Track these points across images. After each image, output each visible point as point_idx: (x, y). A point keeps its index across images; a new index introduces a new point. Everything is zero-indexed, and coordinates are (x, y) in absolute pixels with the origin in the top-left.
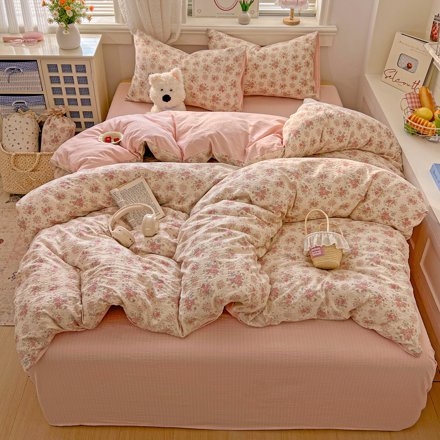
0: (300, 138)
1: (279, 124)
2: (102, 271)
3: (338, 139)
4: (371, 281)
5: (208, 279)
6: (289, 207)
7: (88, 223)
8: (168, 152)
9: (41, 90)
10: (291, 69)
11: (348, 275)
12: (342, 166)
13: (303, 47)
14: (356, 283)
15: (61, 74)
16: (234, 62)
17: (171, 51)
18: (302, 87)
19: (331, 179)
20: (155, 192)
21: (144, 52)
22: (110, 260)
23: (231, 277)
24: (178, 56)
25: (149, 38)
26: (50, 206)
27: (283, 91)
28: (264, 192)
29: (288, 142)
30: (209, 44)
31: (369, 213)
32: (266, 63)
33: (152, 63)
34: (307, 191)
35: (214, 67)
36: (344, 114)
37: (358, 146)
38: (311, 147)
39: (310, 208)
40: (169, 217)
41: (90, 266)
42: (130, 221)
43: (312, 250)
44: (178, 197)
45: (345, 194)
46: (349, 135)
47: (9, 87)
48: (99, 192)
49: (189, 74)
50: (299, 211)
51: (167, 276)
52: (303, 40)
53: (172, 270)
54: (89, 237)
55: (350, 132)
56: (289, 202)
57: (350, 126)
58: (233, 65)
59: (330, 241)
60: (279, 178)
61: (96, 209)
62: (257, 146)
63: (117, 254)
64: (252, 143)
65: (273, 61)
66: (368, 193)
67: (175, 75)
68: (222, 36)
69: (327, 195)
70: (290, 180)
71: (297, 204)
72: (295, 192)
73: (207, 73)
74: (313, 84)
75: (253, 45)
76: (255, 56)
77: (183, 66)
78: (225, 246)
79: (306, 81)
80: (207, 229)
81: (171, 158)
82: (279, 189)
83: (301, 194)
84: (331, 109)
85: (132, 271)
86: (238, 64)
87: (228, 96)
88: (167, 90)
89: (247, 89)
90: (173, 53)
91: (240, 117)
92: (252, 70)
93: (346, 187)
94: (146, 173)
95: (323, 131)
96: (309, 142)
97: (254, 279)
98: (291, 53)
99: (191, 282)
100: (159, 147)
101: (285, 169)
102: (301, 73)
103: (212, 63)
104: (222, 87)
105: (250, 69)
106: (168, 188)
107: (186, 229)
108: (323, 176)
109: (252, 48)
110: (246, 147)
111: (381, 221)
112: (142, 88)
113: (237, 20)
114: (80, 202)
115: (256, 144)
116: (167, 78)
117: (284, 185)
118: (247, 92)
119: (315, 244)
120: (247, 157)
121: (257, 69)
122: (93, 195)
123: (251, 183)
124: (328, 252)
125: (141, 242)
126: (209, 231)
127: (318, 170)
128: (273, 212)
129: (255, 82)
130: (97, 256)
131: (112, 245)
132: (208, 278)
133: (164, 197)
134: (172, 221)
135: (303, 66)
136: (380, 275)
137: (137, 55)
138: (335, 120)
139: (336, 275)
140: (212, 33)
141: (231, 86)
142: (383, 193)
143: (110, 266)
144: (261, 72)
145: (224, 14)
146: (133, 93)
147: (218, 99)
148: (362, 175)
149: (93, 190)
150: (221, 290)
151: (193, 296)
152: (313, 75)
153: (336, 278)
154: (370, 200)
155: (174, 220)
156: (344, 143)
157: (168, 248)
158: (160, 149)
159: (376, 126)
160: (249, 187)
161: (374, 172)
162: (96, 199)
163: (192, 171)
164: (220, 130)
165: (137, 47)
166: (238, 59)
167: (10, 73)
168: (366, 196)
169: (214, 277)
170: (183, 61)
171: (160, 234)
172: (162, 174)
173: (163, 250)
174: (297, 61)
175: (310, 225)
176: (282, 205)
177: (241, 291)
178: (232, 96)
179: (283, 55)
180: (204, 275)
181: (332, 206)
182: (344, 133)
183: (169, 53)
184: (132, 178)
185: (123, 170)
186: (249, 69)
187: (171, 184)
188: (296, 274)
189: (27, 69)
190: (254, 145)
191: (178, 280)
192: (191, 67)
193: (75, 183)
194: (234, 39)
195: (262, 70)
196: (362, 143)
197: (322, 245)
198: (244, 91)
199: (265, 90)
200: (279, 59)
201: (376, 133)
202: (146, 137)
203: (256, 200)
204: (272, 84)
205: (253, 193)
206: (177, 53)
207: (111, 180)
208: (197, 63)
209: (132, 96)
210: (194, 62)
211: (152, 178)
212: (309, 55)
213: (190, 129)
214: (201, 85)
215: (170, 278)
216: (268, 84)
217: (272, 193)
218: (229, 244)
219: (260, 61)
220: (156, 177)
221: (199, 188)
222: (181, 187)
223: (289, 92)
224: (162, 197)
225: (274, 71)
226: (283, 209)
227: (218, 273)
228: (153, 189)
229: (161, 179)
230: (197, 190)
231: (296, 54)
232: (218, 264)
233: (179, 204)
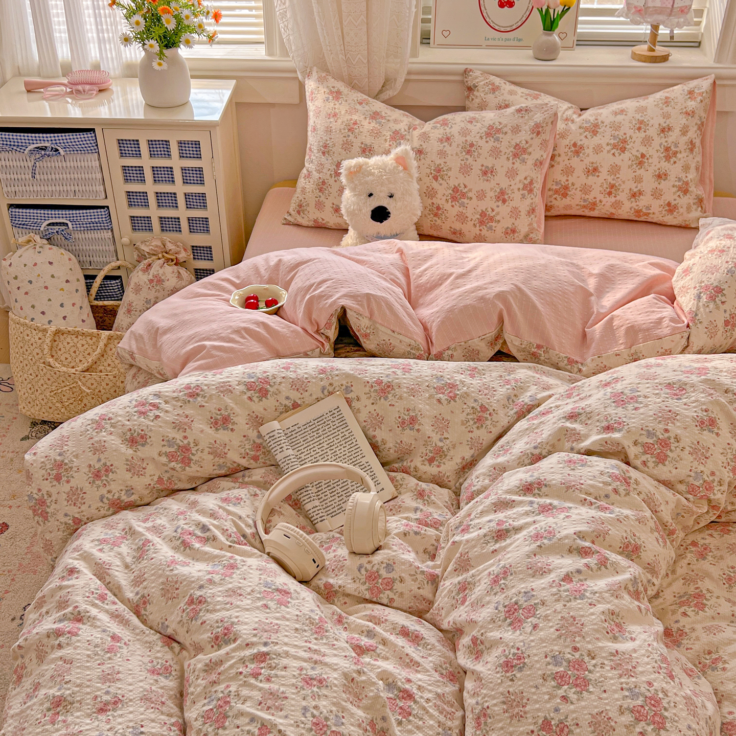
0: (725, 307)
1: (657, 272)
2: (243, 661)
5: (559, 704)
7: (202, 512)
8: (396, 335)
9: (104, 197)
10: (656, 155)
13: (683, 107)
15: (146, 162)
16: (532, 136)
17: (389, 112)
18: (679, 196)
20: (371, 433)
21: (329, 116)
22: (266, 627)
24: (405, 123)
25: (340, 86)
26: (109, 464)
27: (634, 204)
28: (665, 444)
29: (696, 315)
30: (467, 102)
32: (599, 142)
33: (345, 139)
35: (486, 146)
40: (408, 500)
41: (210, 642)
42: (308, 506)
44: (429, 448)
47: (36, 190)
48: (232, 430)
49: (428, 161)
51: (419, 676)
52: (682, 92)
53: (430, 655)
54: (206, 553)
58: (530, 142)
60: (704, 407)
61: (223, 472)
62: (616, 323)
63: (283, 607)
64: (602, 316)
65: (614, 137)
67: (401, 161)
68: (497, 84)
70: (734, 413)
73: (470, 160)
74: (700, 191)
75: (568, 105)
76: (573, 127)
77: (416, 144)
78: (599, 602)
79: (687, 183)
80: (534, 546)
81: (403, 348)
82: (707, 438)
85: (326, 664)
86: (540, 141)
87: (515, 212)
88: (382, 195)
89: (552, 199)
90: (393, 117)
91: (559, 255)
92: (567, 158)
94: (349, 385)
98: (657, 121)
99: (505, 707)
100: (375, 322)
101: (719, 384)
102: (676, 165)
103: (481, 138)
104: (502, 192)
105: (563, 155)
106: (403, 423)
107: (467, 536)
109: (567, 110)
110: (585, 324)
112: (321, 194)
113: (531, 52)
114: (183, 454)
115: (612, 319)
116: (383, 168)
117: (718, 428)
118: (551, 207)
120: (592, 350)
121: (578, 156)
122: (218, 436)
123: (630, 418)
125: (340, 568)
128: (687, 499)
129: (573, 184)
130: (227, 614)
131: (269, 579)
132: (559, 701)
133: (391, 445)
134: (416, 510)
135: (682, 150)
137: (311, 122)
140: (477, 78)
141: (523, 189)
143: (264, 649)
144: (587, 161)
145: (499, 39)
146: (300, 206)
147: (491, 219)
149: (216, 423)
152: (700, 173)
155: (421, 507)
157: (414, 587)
158: (378, 326)
160: (626, 427)
162: (225, 448)
163: (462, 382)
164: (523, 283)
165: (311, 106)
166: (540, 129)
167: (38, 156)
170: (416, 133)
171: (390, 549)
172: (389, 387)
173: (402, 594)
174: (670, 140)
178: (523, 213)
179: (638, 126)
180: (544, 690)
183: (382, 117)
184: (314, 397)
185: (293, 375)
186: (559, 155)
187: (412, 414)
189: (72, 149)
190: (607, 321)
191: (450, 689)
192: (433, 147)
193: (174, 406)
194: (523, 90)
195: (590, 157)
198: (546, 206)
199: (594, 204)
200: (630, 132)
202: (344, 296)
203: (644, 463)
204: (612, 190)
205: (636, 443)
206: (403, 120)
207: (261, 400)
208: (448, 139)
209: (299, 212)
210: (440, 137)
211: (363, 398)
212: (696, 127)
213: (446, 279)
214: (455, 187)
215: (429, 685)
216: (601, 189)
217: (688, 448)
218: (607, 595)
219: (586, 137)
220: (373, 394)
221: (482, 426)
222: (436, 422)
223: (648, 208)
224: (387, 446)
225: (617, 160)
226: (716, 492)
227: (591, 686)
228: (365, 424)
229: (386, 400)
230: (475, 430)
231: (668, 122)
232: (586, 659)
233: (430, 465)
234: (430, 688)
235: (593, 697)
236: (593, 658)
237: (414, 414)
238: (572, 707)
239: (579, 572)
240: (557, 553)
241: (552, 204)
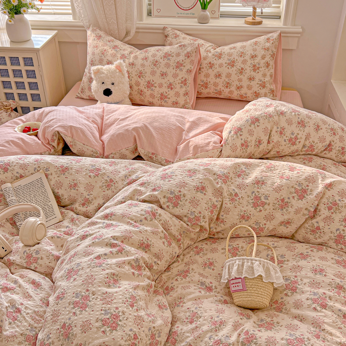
0: (242, 137)
1: (222, 121)
3: (290, 140)
4: (310, 336)
5: (71, 316)
6: (211, 220)
8: (85, 146)
10: (249, 69)
11: (279, 321)
12: (287, 171)
13: (263, 46)
14: (288, 337)
15: (9, 67)
16: (185, 58)
17: (122, 46)
18: (260, 89)
19: (270, 187)
20: (56, 191)
21: (94, 47)
23: (103, 317)
24: (128, 51)
25: (102, 33)
27: (239, 92)
28: (178, 198)
29: (227, 140)
30: (165, 43)
31: (319, 233)
32: (222, 62)
33: (100, 58)
34: (236, 200)
35: (163, 62)
36: (299, 112)
37: (314, 151)
38: (256, 149)
39: (240, 222)
40: (66, 223)
42: (18, 224)
43: (232, 282)
44: (82, 198)
45: (288, 207)
46: (304, 137)
49: (136, 69)
50: (225, 225)
51: (29, 302)
52: (264, 39)
53: (41, 293)
55: (305, 134)
56: (210, 214)
57: (305, 126)
58: (184, 61)
59: (255, 271)
60: (201, 181)
62: (190, 144)
64: (185, 140)
65: (229, 60)
66: (319, 208)
67: (119, 68)
68: (178, 34)
69: (263, 207)
70: (216, 184)
71: (222, 216)
72: (221, 200)
73: (156, 69)
74: (273, 87)
75: (211, 44)
76: (210, 55)
77: (131, 61)
78: (108, 269)
79: (264, 83)
81: (89, 152)
82: (199, 195)
83: (229, 204)
84: (285, 106)
86: (190, 61)
87: (177, 94)
88: (108, 83)
89: (201, 89)
90: (124, 48)
91: (180, 112)
92: (206, 69)
93: (289, 198)
94: (48, 167)
95: (271, 131)
96: (253, 142)
97: (139, 321)
98: (250, 52)
100: (74, 139)
101: (212, 171)
102: (259, 74)
103: (161, 58)
104: (171, 84)
105: (204, 68)
106: (71, 186)
108: (259, 182)
109: (209, 47)
110: (178, 144)
111: (334, 245)
113: (196, 20)
115: (189, 142)
116: (109, 71)
117: (206, 191)
118: (201, 93)
119: (234, 274)
120: (178, 156)
121: (211, 68)
123: (165, 185)
124: (253, 286)
125: (17, 252)
126: (93, 244)
127: (255, 174)
128: (188, 225)
129: (210, 82)
132: (71, 314)
133: (66, 197)
134: (67, 227)
135: (262, 67)
136: (326, 326)
138: (287, 118)
139: (262, 320)
140: (169, 31)
141: (181, 83)
142: (339, 209)
144: (216, 71)
145: (183, 14)
146: (82, 89)
147: (166, 97)
148: (312, 183)
150: (85, 335)
151: (50, 338)
152: (273, 78)
153: (261, 325)
154: (321, 217)
155: (70, 226)
156: (298, 146)
157: (47, 262)
158: (76, 141)
159: (338, 128)
160: (161, 189)
161: (328, 181)
163: (104, 168)
164: (149, 124)
166: (189, 55)
168: (315, 211)
169: (80, 314)
170: (132, 56)
172: (66, 169)
173: (41, 265)
174: (256, 61)
175: (238, 244)
176: (200, 216)
177: (113, 339)
179: (240, 54)
180: (68, 309)
181: (270, 221)
182: (298, 134)
183: (118, 48)
184: (30, 173)
185: (22, 162)
186: (203, 68)
187: (75, 182)
188: (206, 314)
190: (187, 143)
192: (139, 62)
194: (191, 37)
195: (217, 69)
196: (319, 148)
197: (243, 276)
198: (198, 92)
199: (221, 92)
200: (236, 58)
201: (337, 137)
202: (59, 126)
203: (168, 206)
204: (228, 85)
205: (164, 197)
206: (128, 49)
207: (4, 173)
208: (146, 58)
209: (82, 92)
210: (143, 57)
211: (54, 173)
212: (270, 56)
213: (116, 121)
214: (149, 81)
215: (32, 307)
216: (223, 85)
217: (188, 200)
218: (114, 266)
219: (216, 59)
220: (58, 172)
221: (109, 189)
222: (87, 186)
223: (246, 94)
224: (64, 197)
225: (230, 71)
226: (201, 222)
227: (87, 308)
228: (53, 186)
229: (64, 175)
230: (106, 191)
231: (255, 53)
232: (91, 295)
233: (83, 207)
234: (31, 308)
235: (87, 313)
236: (94, 295)
237: (76, 182)
238: (76, 318)
239: (105, 254)
240: (100, 246)
241: (201, 91)
